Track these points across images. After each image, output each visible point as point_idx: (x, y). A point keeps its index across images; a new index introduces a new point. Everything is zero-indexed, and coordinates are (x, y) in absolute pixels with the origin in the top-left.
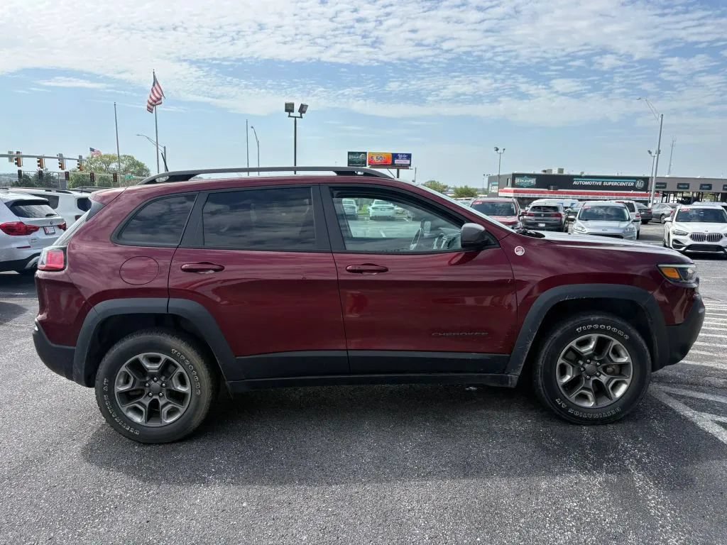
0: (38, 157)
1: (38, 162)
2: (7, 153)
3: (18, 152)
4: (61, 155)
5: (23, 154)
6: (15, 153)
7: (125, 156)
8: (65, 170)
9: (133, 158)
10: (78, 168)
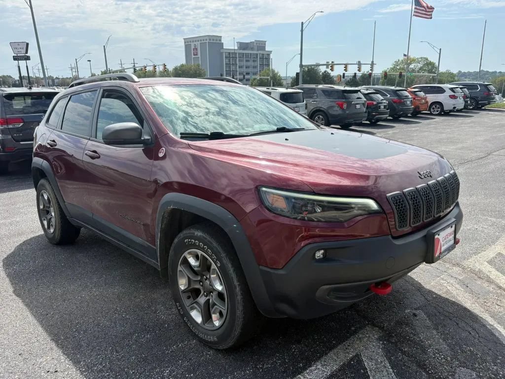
0: (345, 64)
1: (345, 67)
2: (325, 63)
3: (332, 62)
4: (359, 62)
5: (335, 63)
6: (330, 63)
7: (421, 58)
8: (361, 72)
9: (427, 59)
10: (371, 70)
